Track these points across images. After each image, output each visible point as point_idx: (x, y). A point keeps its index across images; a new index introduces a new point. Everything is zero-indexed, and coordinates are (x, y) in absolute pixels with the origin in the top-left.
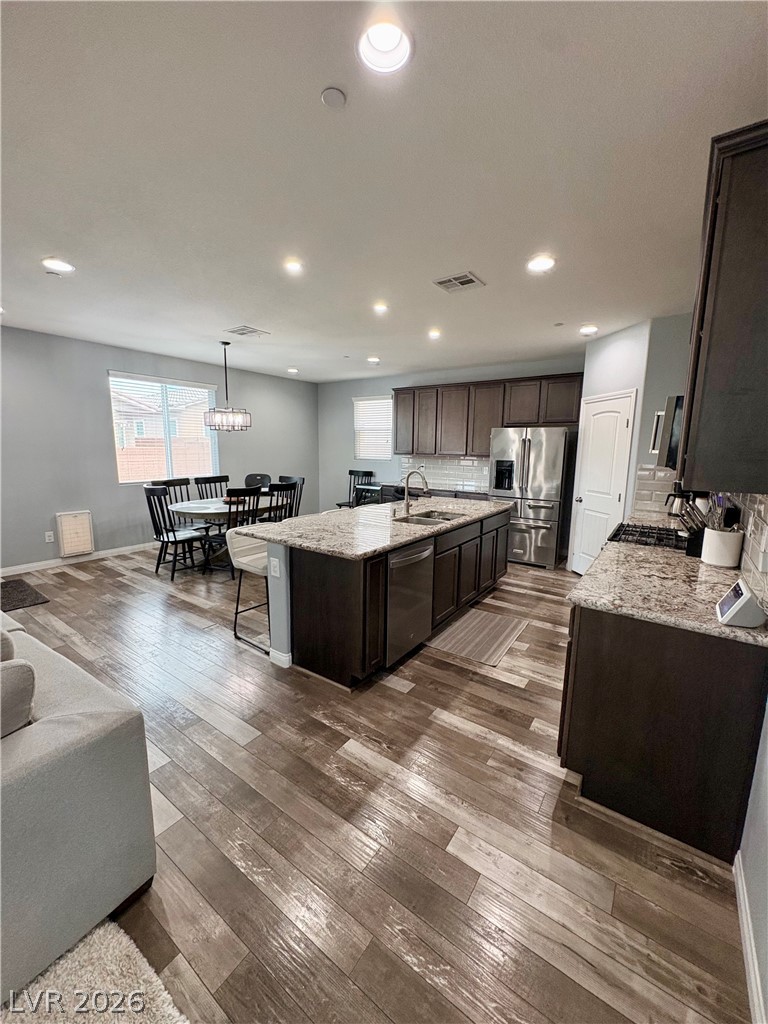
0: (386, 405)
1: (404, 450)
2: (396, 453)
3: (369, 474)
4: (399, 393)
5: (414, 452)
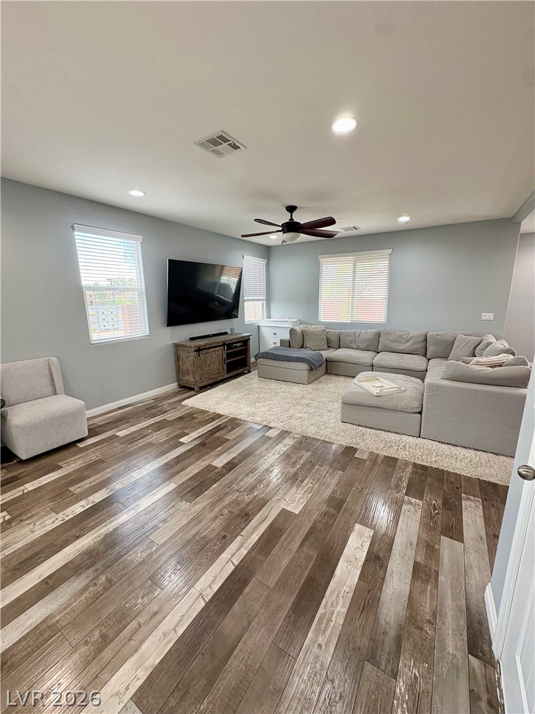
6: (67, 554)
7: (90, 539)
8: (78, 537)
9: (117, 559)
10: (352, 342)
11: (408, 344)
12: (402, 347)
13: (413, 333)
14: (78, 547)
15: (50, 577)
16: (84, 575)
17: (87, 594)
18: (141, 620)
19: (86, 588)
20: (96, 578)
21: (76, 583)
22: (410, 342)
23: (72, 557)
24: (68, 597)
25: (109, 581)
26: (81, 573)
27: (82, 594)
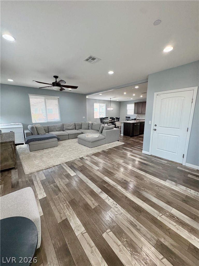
0: (133, 105)
1: (136, 113)
2: (135, 113)
3: (129, 117)
4: (135, 103)
5: (138, 113)
6: (134, 199)
7: (127, 194)
8: (126, 197)
9: (136, 187)
10: (54, 129)
11: (72, 127)
12: (70, 128)
13: (72, 123)
14: (131, 196)
15: (143, 200)
16: (142, 193)
17: (147, 191)
18: (152, 181)
19: (146, 191)
20: (142, 190)
21: (144, 194)
22: (72, 126)
23: (135, 197)
24: (149, 195)
25: (143, 187)
26: (141, 193)
27: (147, 192)
